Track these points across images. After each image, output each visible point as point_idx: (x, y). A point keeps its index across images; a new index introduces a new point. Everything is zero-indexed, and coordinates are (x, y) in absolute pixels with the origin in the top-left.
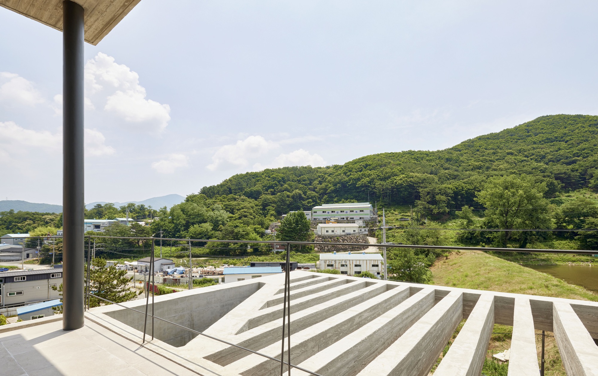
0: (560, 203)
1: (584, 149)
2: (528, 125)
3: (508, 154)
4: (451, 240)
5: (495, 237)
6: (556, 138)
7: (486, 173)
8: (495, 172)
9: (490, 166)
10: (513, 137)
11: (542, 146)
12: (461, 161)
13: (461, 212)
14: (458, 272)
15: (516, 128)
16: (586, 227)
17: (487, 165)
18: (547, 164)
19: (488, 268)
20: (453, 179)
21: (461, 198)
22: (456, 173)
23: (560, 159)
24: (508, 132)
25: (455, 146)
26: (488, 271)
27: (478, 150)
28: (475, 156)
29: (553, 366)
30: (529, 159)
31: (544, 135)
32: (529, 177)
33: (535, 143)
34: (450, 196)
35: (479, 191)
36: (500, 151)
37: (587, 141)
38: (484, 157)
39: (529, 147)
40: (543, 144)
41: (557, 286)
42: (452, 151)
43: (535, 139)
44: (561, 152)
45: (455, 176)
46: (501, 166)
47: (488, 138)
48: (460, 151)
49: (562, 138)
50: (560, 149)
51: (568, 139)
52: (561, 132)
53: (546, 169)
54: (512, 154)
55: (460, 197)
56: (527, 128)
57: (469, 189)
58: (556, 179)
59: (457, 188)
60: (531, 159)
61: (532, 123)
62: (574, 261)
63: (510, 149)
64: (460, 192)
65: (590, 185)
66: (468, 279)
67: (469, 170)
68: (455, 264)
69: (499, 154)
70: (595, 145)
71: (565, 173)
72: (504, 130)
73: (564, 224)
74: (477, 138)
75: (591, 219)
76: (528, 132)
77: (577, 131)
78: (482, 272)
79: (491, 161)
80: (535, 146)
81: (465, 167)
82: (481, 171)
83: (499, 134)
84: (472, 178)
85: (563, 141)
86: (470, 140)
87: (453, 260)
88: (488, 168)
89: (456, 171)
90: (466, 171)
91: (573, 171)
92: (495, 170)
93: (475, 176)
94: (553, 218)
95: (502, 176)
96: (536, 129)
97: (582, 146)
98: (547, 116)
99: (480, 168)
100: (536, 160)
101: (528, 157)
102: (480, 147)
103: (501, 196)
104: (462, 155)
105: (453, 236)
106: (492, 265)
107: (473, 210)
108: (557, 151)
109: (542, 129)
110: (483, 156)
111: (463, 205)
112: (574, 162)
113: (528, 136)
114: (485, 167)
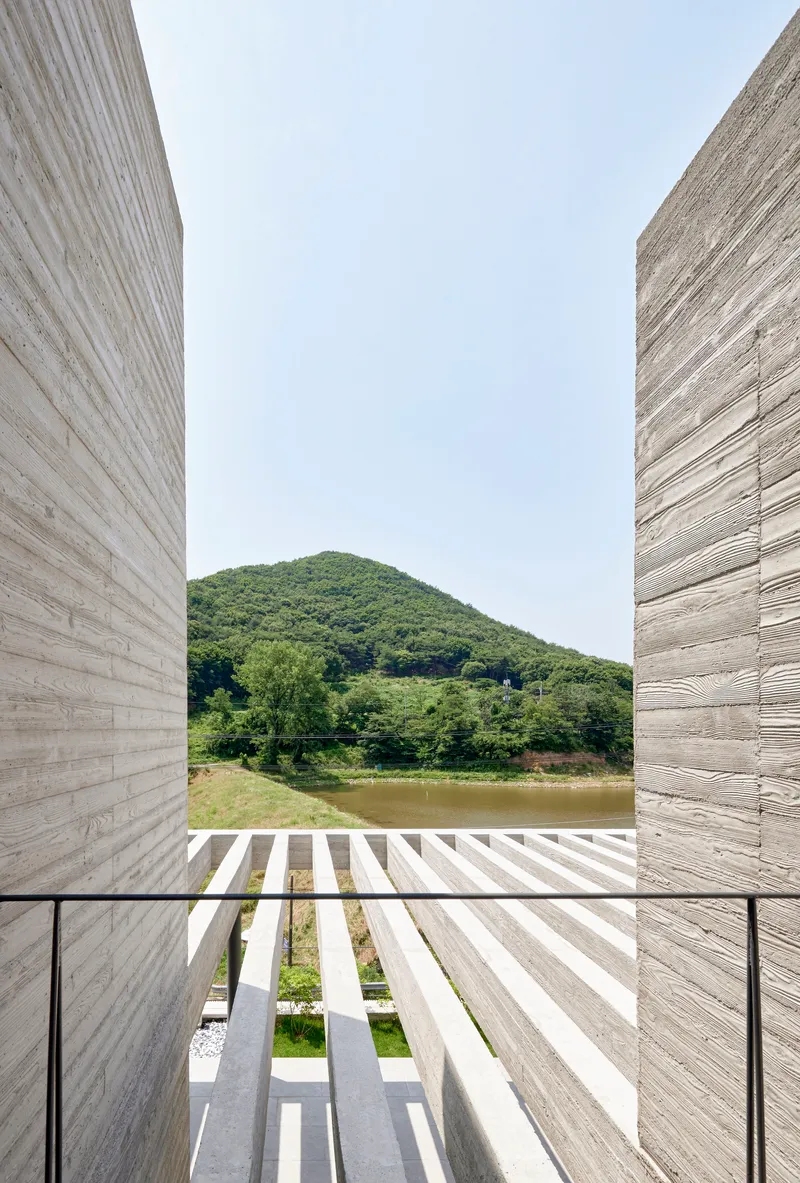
0: (344, 689)
1: (372, 612)
2: (310, 561)
3: (284, 604)
4: (197, 749)
5: (262, 744)
6: (343, 588)
7: (253, 632)
8: (266, 634)
9: (258, 621)
10: (291, 577)
11: (327, 599)
12: (216, 606)
13: (213, 699)
14: (203, 807)
15: (295, 563)
16: (370, 727)
17: (254, 618)
18: (332, 627)
19: (246, 795)
20: (202, 637)
21: (215, 673)
22: (207, 627)
23: (347, 623)
24: (283, 566)
25: (208, 577)
26: (244, 802)
27: (242, 591)
28: (238, 601)
29: (306, 932)
30: (310, 616)
31: (330, 582)
32: (306, 647)
33: (318, 592)
34: (196, 669)
35: (241, 663)
36: (273, 597)
37: (375, 599)
38: (250, 605)
39: (311, 597)
40: (327, 596)
41: (325, 816)
42: (203, 585)
43: (316, 585)
44: (348, 612)
45: (206, 632)
46: (273, 624)
47: (257, 573)
48: (215, 588)
49: (349, 590)
50: (347, 607)
51: (356, 592)
52: (347, 581)
53: (330, 635)
54: (289, 605)
55: (212, 671)
56: (309, 566)
57: (226, 658)
58: (342, 652)
59: (208, 656)
60: (313, 617)
61: (315, 560)
62: (356, 778)
63: (287, 596)
64: (213, 662)
65: (377, 666)
66: (216, 817)
67: (228, 625)
68: (201, 792)
69: (271, 603)
70: (384, 608)
71: (351, 645)
72: (280, 563)
73: (347, 723)
74: (241, 568)
75: (374, 716)
76: (310, 573)
77: (365, 583)
78: (236, 805)
79: (260, 613)
80: (318, 597)
81: (222, 618)
82: (245, 628)
83: (272, 568)
84: (231, 639)
85: (349, 595)
86: (230, 570)
87: (198, 786)
88: (256, 624)
89: (209, 623)
90: (223, 625)
91: (359, 643)
92: (266, 629)
93: (237, 637)
94: (335, 713)
95: (272, 640)
96: (320, 570)
97: (370, 606)
98: (333, 552)
99: (243, 623)
100: (319, 620)
101: (309, 614)
102: (245, 585)
103: (270, 674)
104: (218, 596)
105: (200, 742)
106: (252, 789)
107: (231, 696)
108: (343, 610)
109: (327, 571)
110: (249, 602)
111: (217, 687)
112: (361, 629)
113: (310, 580)
114: (252, 621)
